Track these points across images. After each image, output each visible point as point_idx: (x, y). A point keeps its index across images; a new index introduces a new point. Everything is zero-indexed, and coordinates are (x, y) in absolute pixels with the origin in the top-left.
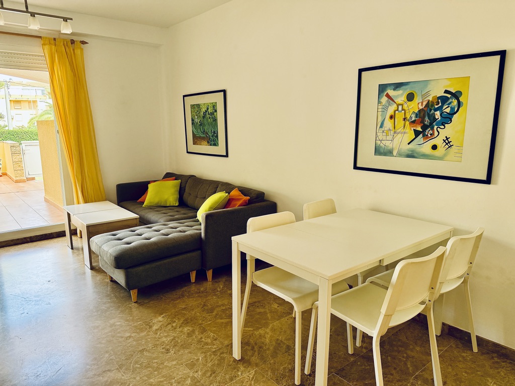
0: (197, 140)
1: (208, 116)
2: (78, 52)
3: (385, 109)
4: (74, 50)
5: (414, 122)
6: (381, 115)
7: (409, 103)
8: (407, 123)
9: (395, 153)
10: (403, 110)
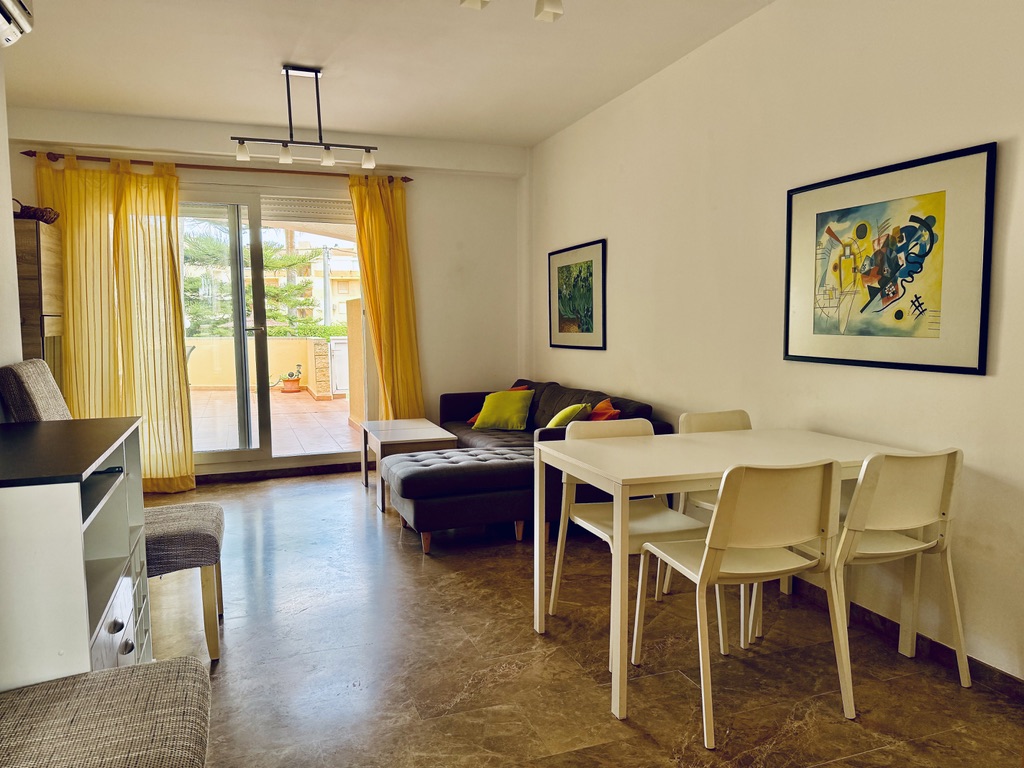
0: (564, 323)
1: (580, 283)
2: (398, 194)
3: (827, 253)
4: (391, 191)
5: (867, 274)
6: (822, 265)
7: (860, 241)
8: (859, 275)
9: (842, 329)
10: (852, 253)
